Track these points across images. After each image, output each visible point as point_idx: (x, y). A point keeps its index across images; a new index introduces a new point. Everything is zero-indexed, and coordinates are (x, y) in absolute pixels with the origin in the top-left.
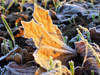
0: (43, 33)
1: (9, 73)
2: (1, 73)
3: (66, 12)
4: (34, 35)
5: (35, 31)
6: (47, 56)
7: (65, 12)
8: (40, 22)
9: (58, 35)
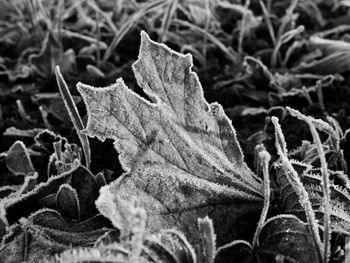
0: (156, 126)
1: (26, 240)
2: (4, 238)
3: (310, 65)
4: (123, 130)
5: (127, 118)
6: (159, 200)
7: (303, 64)
8: (155, 90)
9: (222, 136)
